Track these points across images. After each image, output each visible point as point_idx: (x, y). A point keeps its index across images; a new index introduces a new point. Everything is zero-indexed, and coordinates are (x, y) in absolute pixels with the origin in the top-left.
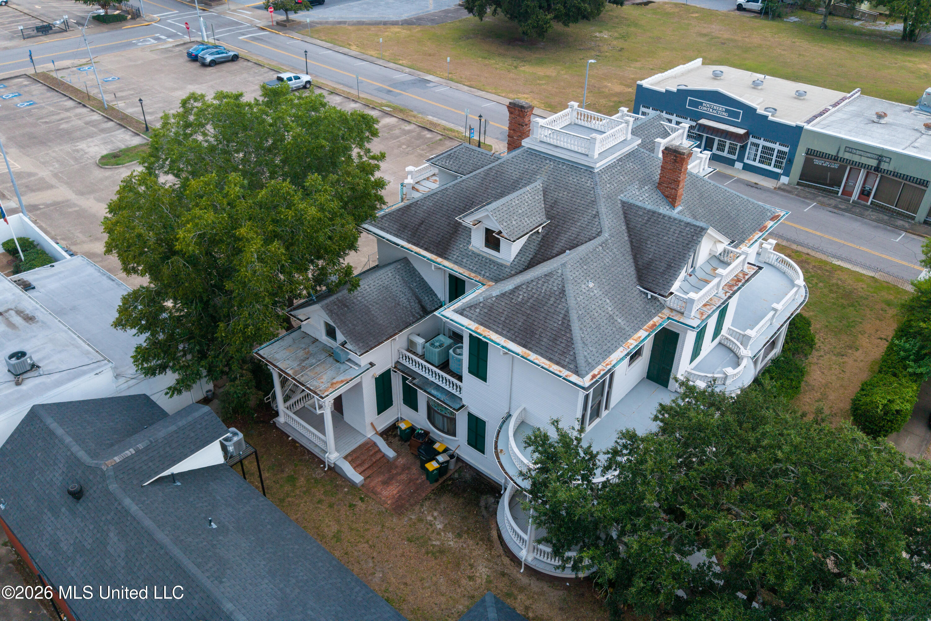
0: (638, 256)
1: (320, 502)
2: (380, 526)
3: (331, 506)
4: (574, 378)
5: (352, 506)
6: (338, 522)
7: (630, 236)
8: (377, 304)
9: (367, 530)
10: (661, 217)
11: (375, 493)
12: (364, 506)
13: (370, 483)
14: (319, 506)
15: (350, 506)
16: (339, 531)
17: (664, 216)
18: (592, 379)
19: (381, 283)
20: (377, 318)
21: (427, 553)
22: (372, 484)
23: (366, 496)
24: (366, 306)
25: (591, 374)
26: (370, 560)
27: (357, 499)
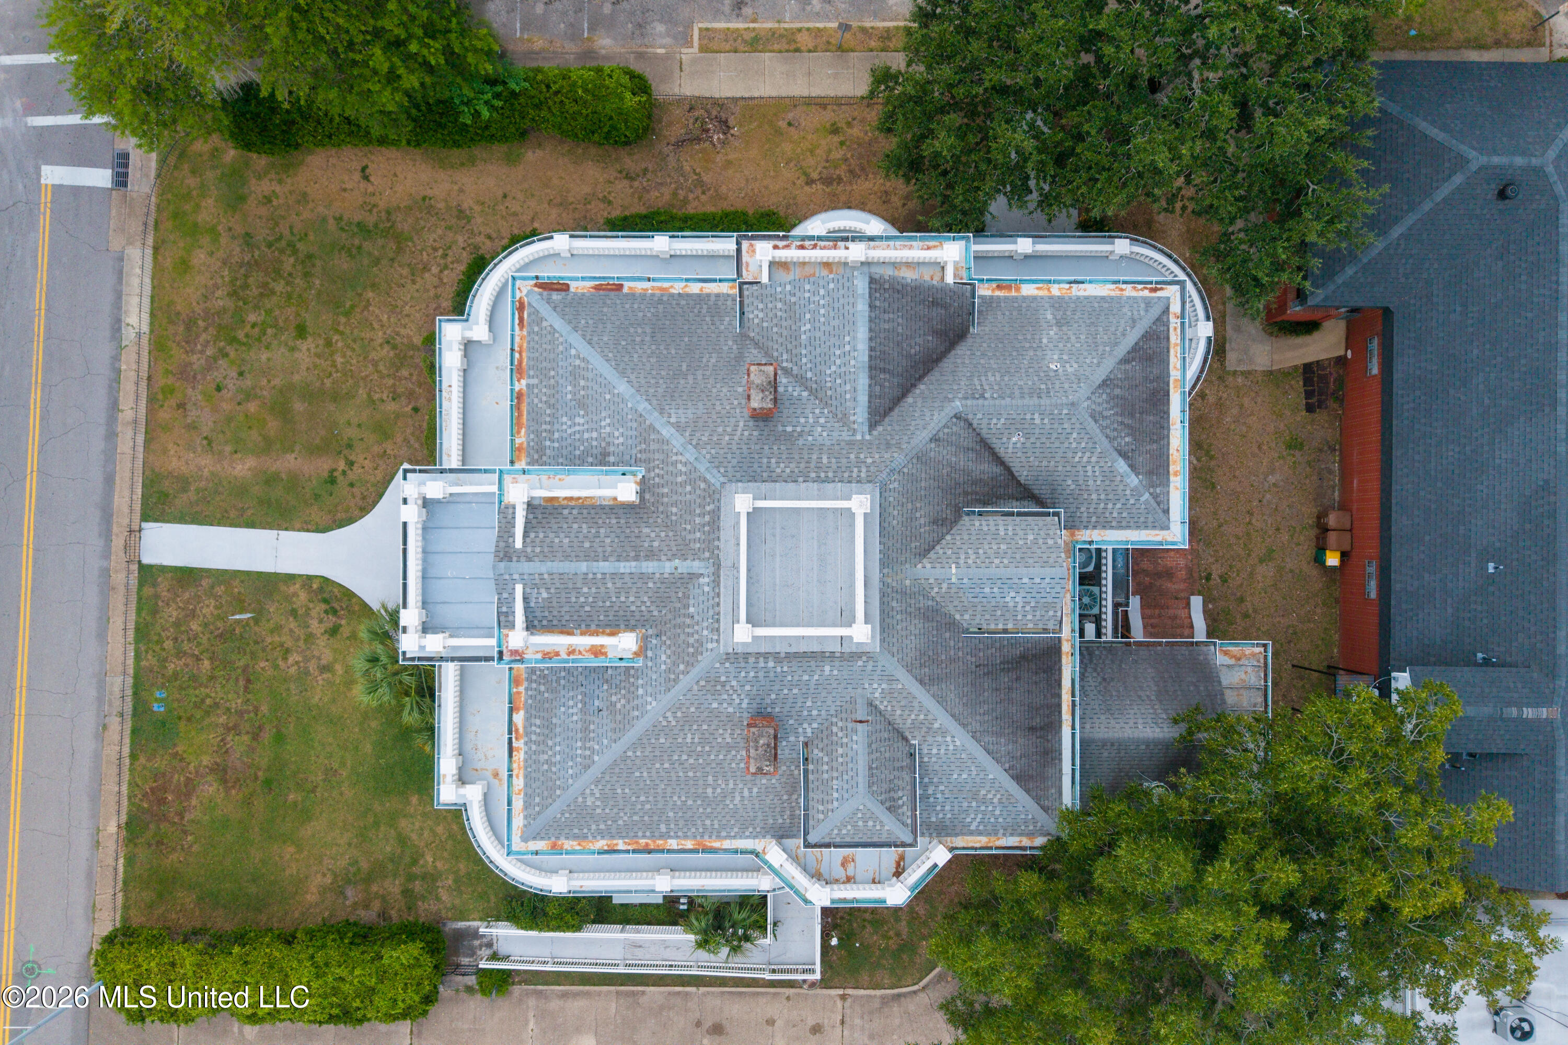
0: (935, 357)
1: (1246, 616)
2: (1223, 529)
3: (1242, 600)
4: (1175, 308)
5: (1224, 579)
6: (1252, 574)
7: (914, 386)
8: (1140, 697)
9: (1237, 537)
10: (873, 354)
11: (1190, 571)
12: (1214, 567)
13: (1182, 591)
14: (1250, 611)
15: (1226, 581)
16: (1261, 561)
17: (871, 349)
18: (1162, 289)
19: (1113, 722)
20: (1153, 678)
21: (1212, 458)
22: (1182, 586)
23: (1201, 579)
24: (1161, 701)
25: (1153, 295)
26: (1265, 501)
27: (1212, 583)
